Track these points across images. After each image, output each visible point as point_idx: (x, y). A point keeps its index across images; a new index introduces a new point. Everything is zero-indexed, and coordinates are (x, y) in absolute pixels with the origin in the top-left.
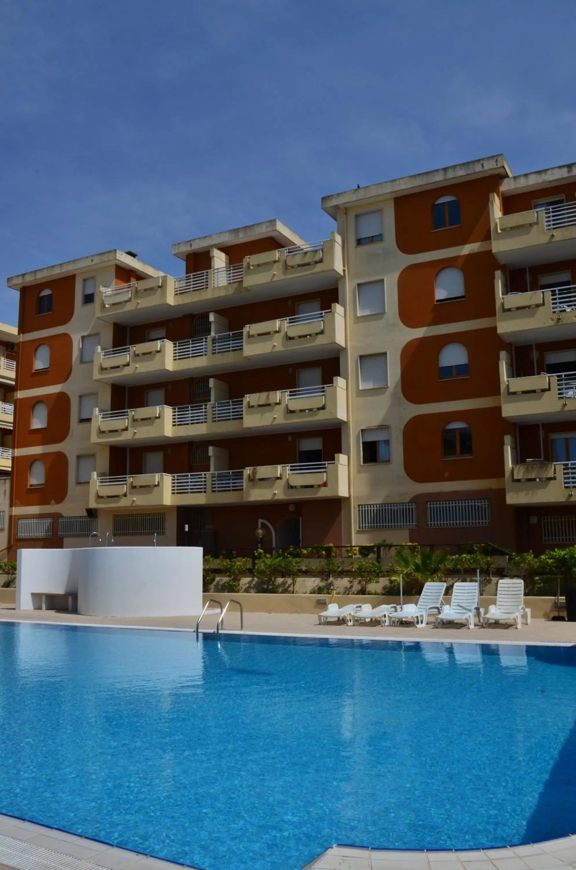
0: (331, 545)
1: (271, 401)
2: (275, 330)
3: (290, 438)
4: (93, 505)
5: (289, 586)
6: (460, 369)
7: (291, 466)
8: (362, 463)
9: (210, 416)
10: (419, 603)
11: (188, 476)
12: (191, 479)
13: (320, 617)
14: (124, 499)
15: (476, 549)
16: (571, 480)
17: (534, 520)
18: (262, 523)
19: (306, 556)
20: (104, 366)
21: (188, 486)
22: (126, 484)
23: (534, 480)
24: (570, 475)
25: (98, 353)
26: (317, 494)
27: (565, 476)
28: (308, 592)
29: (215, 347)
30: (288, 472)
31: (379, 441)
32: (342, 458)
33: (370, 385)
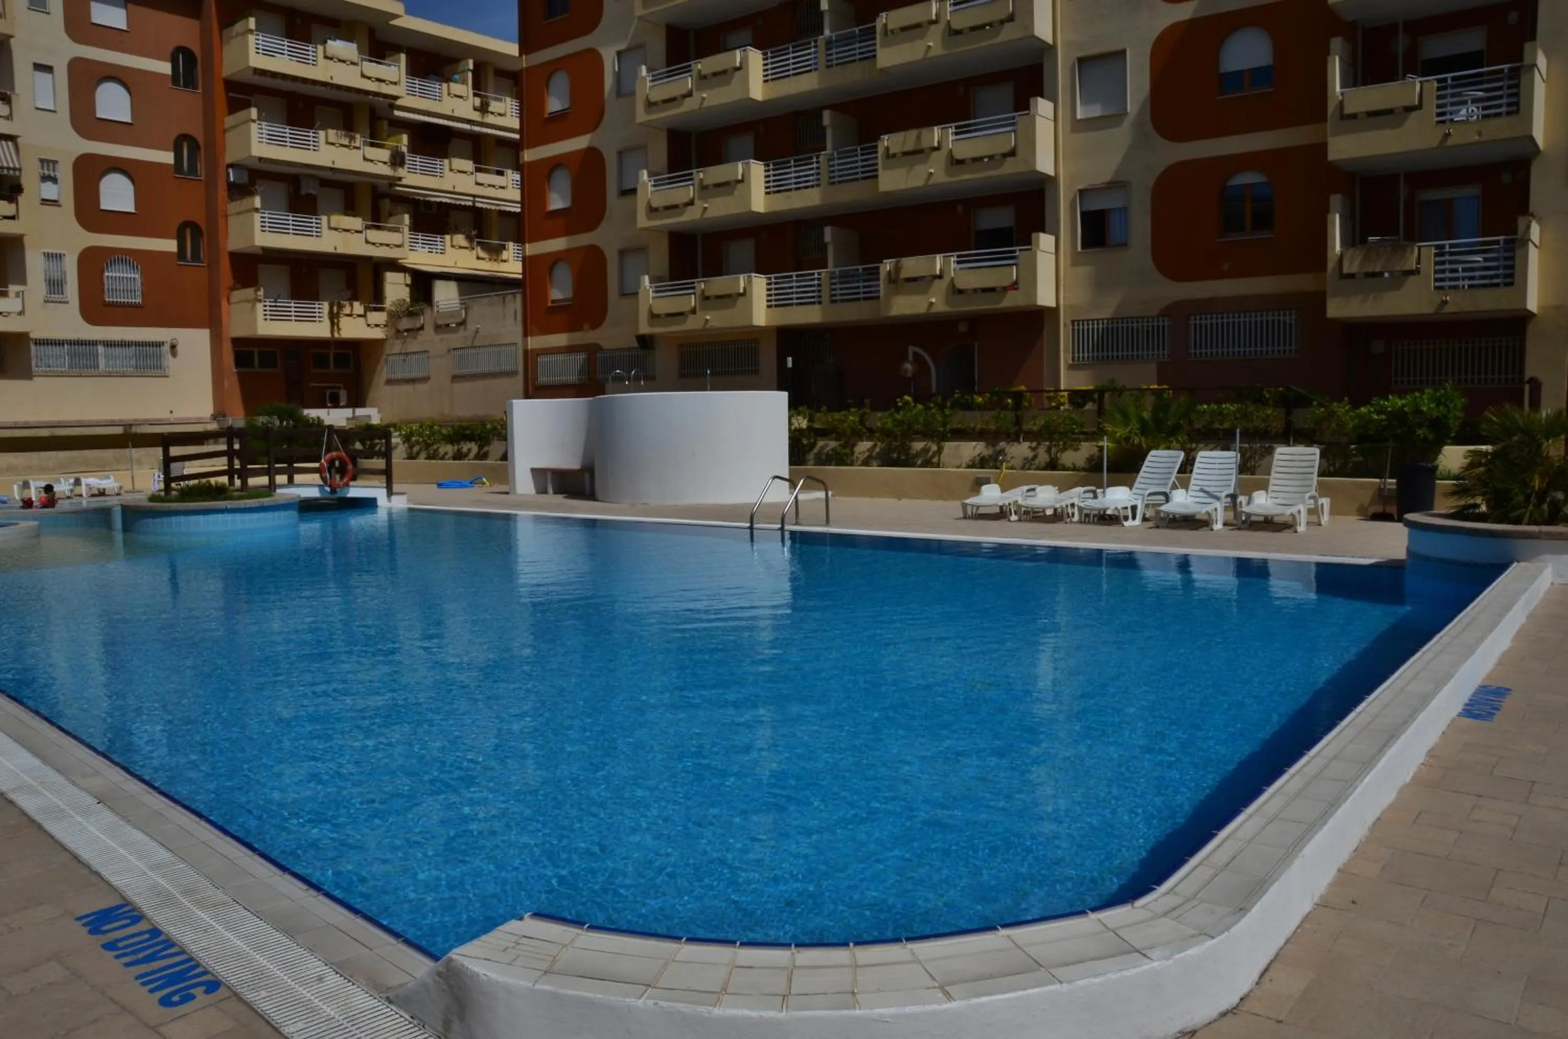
0: (1023, 388)
1: (925, 144)
2: (929, 19)
3: (960, 208)
4: (645, 328)
5: (933, 456)
6: (1258, 75)
7: (958, 256)
8: (1079, 249)
9: (824, 177)
10: (1136, 485)
11: (791, 276)
12: (797, 281)
13: (965, 506)
14: (691, 317)
15: (1267, 396)
16: (1448, 275)
17: (1378, 347)
18: (915, 354)
19: (980, 407)
20: (653, 99)
21: (792, 293)
22: (694, 294)
23: (1381, 274)
24: (1447, 266)
25: (643, 78)
26: (1000, 301)
27: (1438, 267)
28: (964, 465)
29: (831, 55)
30: (953, 266)
31: (1109, 210)
32: (1045, 241)
33: (1096, 111)
